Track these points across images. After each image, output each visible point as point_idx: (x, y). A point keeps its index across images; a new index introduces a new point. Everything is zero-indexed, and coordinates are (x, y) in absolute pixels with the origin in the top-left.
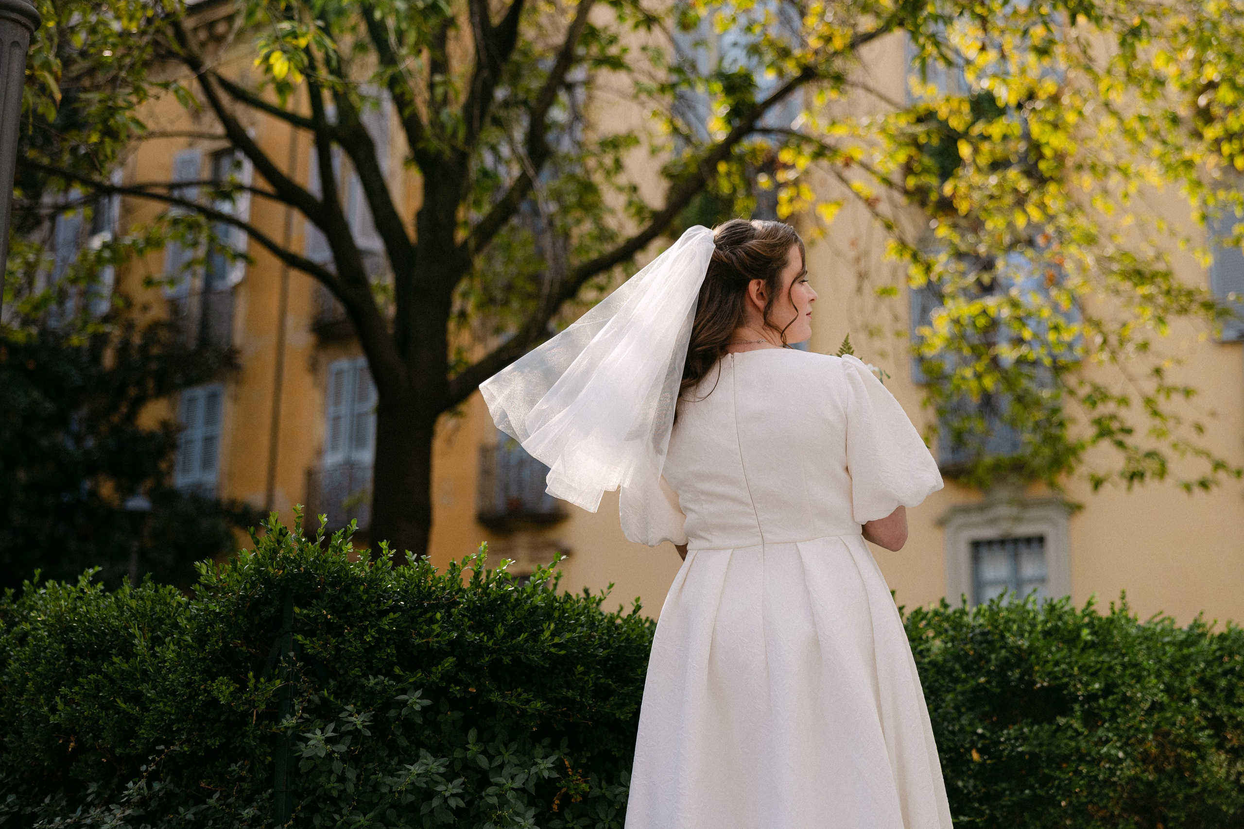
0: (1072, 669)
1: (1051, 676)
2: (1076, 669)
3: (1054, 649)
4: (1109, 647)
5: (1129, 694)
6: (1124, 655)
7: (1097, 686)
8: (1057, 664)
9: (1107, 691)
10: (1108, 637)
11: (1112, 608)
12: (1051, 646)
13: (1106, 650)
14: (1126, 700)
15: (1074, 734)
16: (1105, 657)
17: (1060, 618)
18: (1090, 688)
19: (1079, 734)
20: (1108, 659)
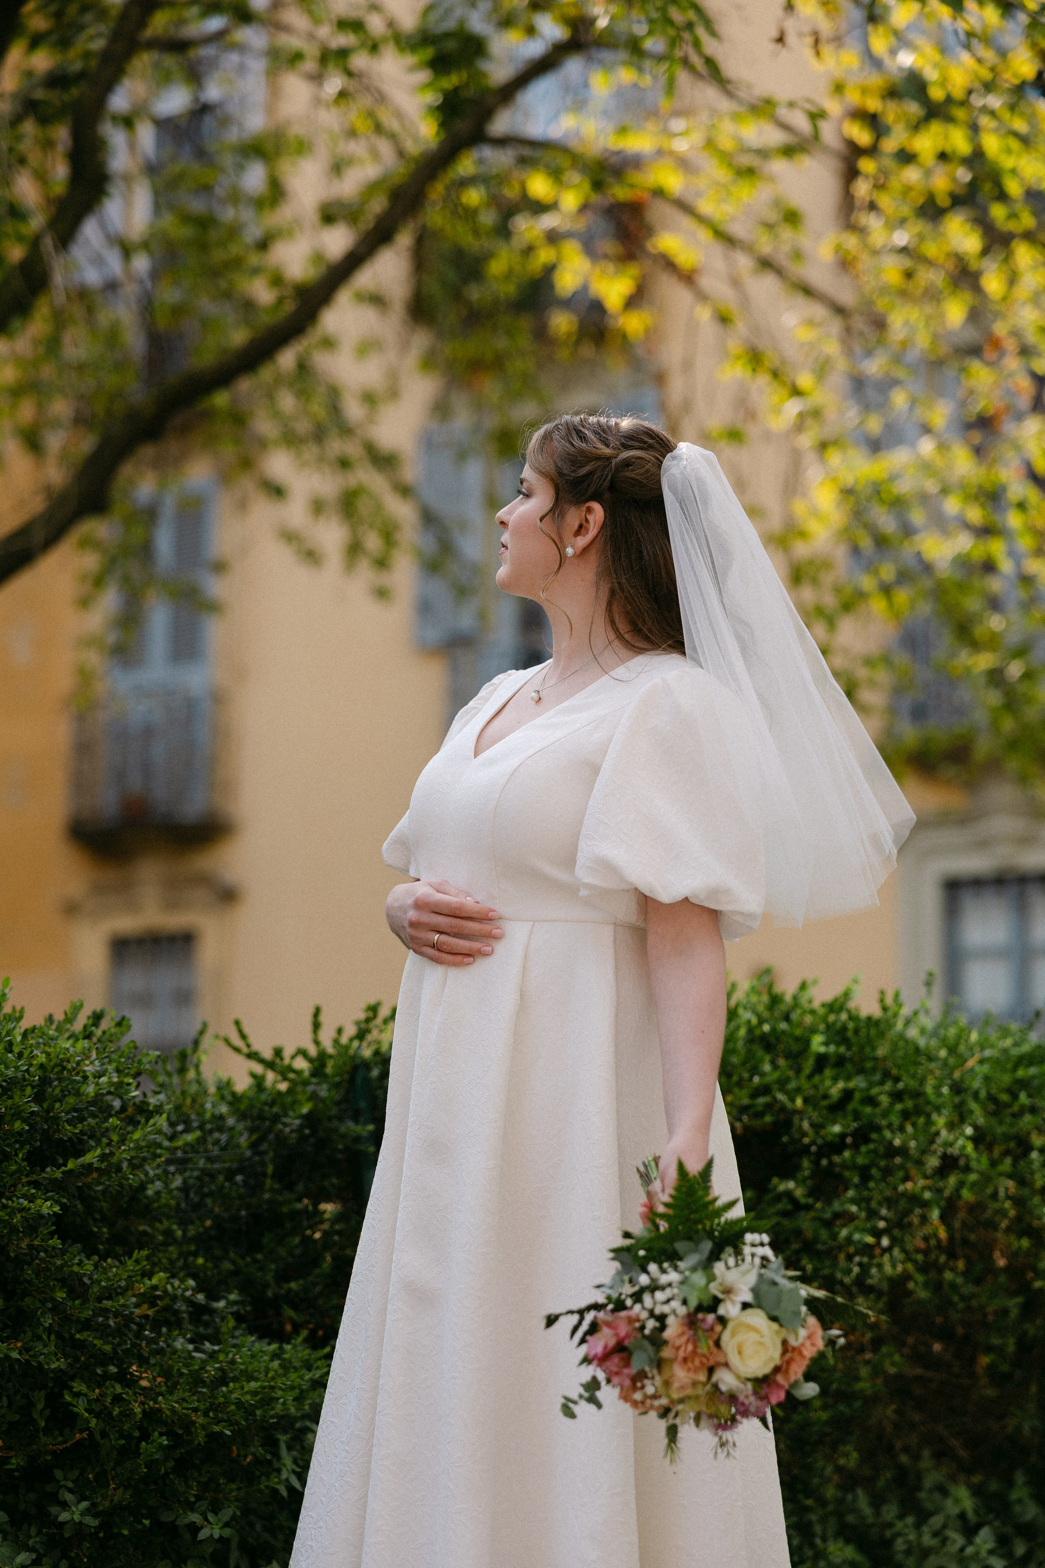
0: (793, 1100)
1: (751, 1111)
2: (799, 1102)
3: (767, 1067)
4: (869, 1065)
5: (897, 1142)
6: (897, 1080)
7: (837, 1129)
8: (765, 1090)
9: (862, 1136)
10: (868, 1050)
11: (882, 1001)
12: (761, 1061)
13: (861, 1071)
14: (891, 1151)
15: (789, 1207)
16: (858, 1082)
17: (787, 1018)
18: (823, 1132)
19: (798, 1207)
20: (863, 1085)
